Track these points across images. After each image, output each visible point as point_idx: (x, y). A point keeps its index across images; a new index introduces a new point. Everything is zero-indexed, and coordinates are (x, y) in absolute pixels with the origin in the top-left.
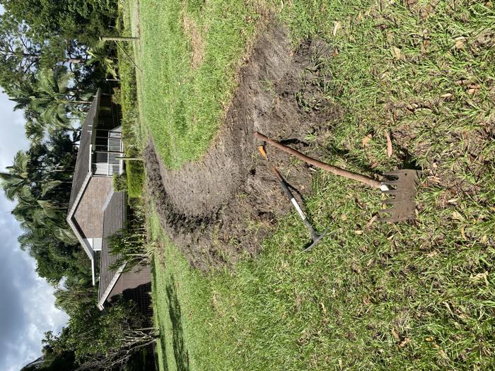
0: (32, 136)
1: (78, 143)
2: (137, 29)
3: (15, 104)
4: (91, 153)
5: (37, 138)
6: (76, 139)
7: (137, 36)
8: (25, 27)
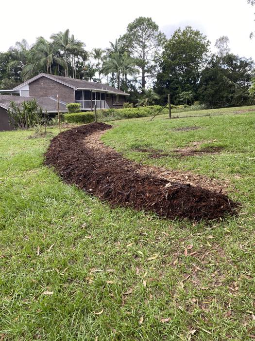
0: (94, 53)
1: (92, 81)
2: (176, 117)
3: (114, 43)
4: (90, 89)
5: (93, 56)
6: (95, 80)
7: (172, 117)
8: (160, 51)
